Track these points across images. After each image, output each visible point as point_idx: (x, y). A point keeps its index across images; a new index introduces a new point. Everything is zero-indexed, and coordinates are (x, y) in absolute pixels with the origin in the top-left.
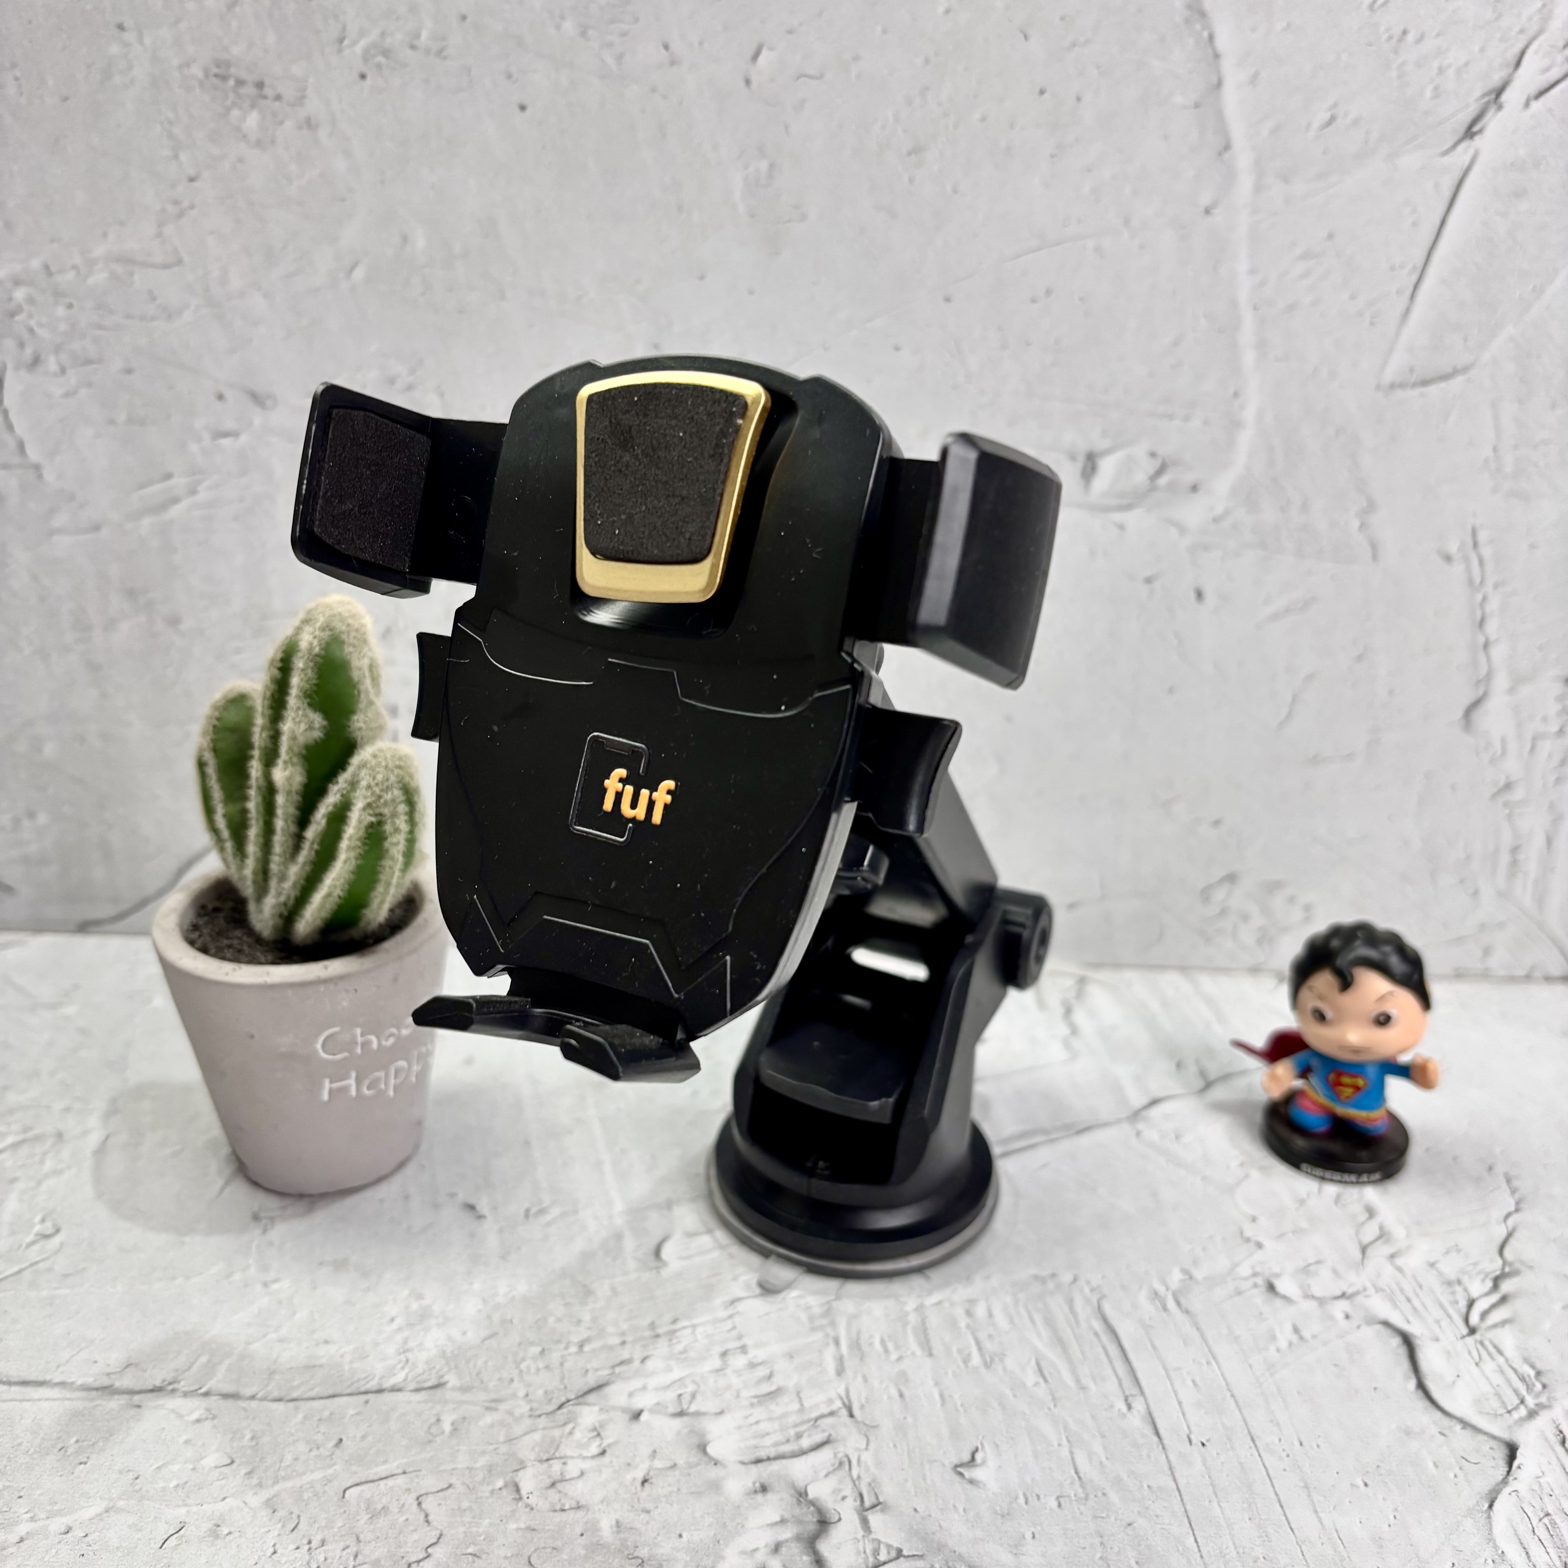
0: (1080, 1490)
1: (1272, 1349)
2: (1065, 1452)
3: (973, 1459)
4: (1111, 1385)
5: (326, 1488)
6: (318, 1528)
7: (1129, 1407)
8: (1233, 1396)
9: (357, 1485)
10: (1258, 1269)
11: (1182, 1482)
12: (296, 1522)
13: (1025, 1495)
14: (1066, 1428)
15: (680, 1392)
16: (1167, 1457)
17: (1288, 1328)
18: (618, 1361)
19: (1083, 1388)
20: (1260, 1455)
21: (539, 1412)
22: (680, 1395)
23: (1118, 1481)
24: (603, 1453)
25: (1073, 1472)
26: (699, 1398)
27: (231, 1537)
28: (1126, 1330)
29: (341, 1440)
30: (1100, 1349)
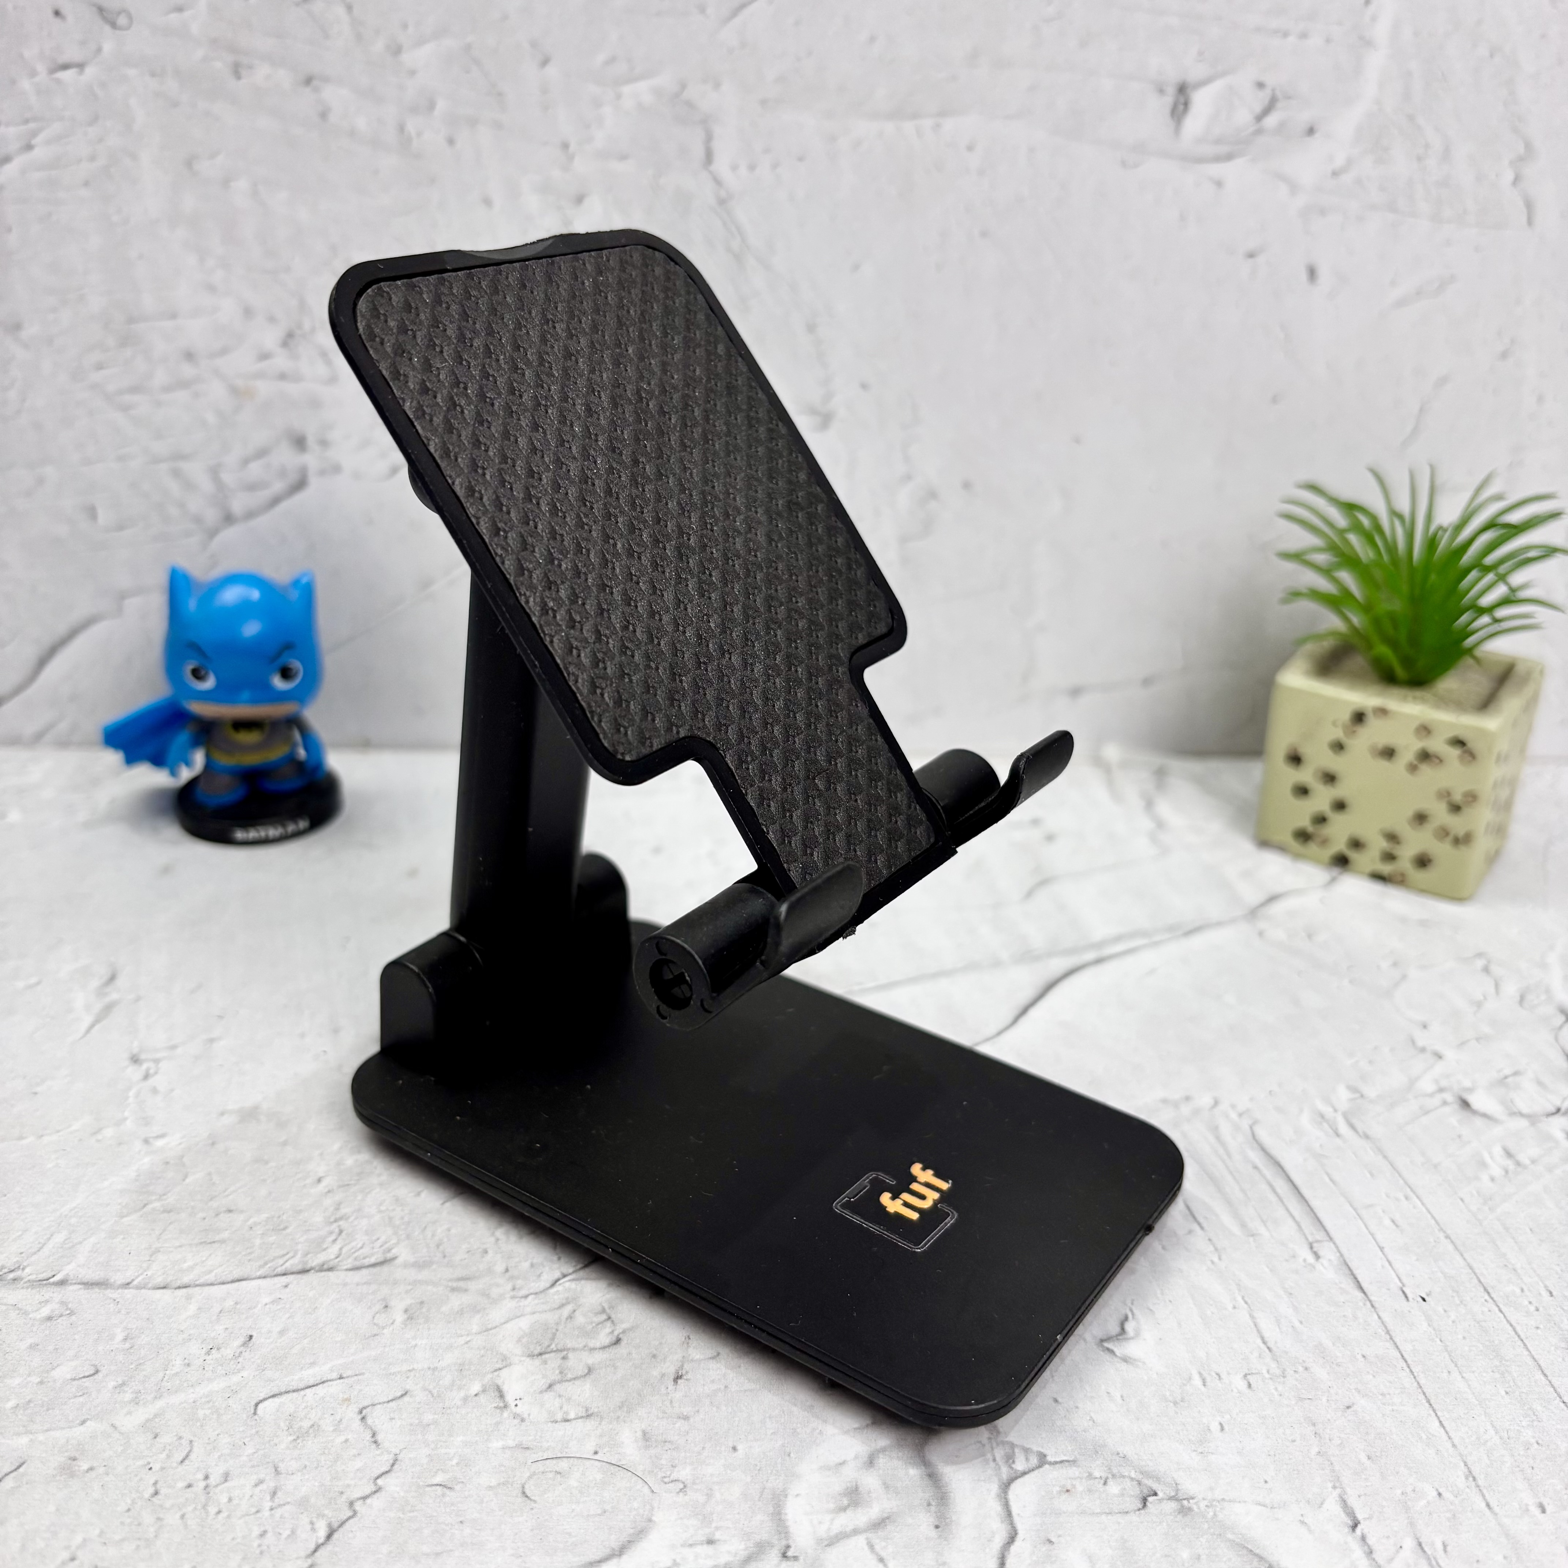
0: (1273, 1365)
1: (1485, 1178)
2: (1243, 1314)
3: (1123, 1330)
4: (1288, 1231)
5: (230, 1401)
6: (219, 1457)
7: (1317, 1256)
8: (1447, 1237)
9: (273, 1396)
10: (1443, 1084)
11: (1406, 1348)
12: (189, 1449)
13: (1200, 1374)
14: (1238, 1285)
16: (1379, 1317)
17: (1498, 1150)
19: (1252, 1235)
20: (1501, 1311)
21: (524, 1292)
23: (1320, 1350)
24: (618, 1341)
25: (1259, 1341)
27: (93, 1474)
28: (1291, 1160)
29: (251, 1337)
30: (1264, 1186)
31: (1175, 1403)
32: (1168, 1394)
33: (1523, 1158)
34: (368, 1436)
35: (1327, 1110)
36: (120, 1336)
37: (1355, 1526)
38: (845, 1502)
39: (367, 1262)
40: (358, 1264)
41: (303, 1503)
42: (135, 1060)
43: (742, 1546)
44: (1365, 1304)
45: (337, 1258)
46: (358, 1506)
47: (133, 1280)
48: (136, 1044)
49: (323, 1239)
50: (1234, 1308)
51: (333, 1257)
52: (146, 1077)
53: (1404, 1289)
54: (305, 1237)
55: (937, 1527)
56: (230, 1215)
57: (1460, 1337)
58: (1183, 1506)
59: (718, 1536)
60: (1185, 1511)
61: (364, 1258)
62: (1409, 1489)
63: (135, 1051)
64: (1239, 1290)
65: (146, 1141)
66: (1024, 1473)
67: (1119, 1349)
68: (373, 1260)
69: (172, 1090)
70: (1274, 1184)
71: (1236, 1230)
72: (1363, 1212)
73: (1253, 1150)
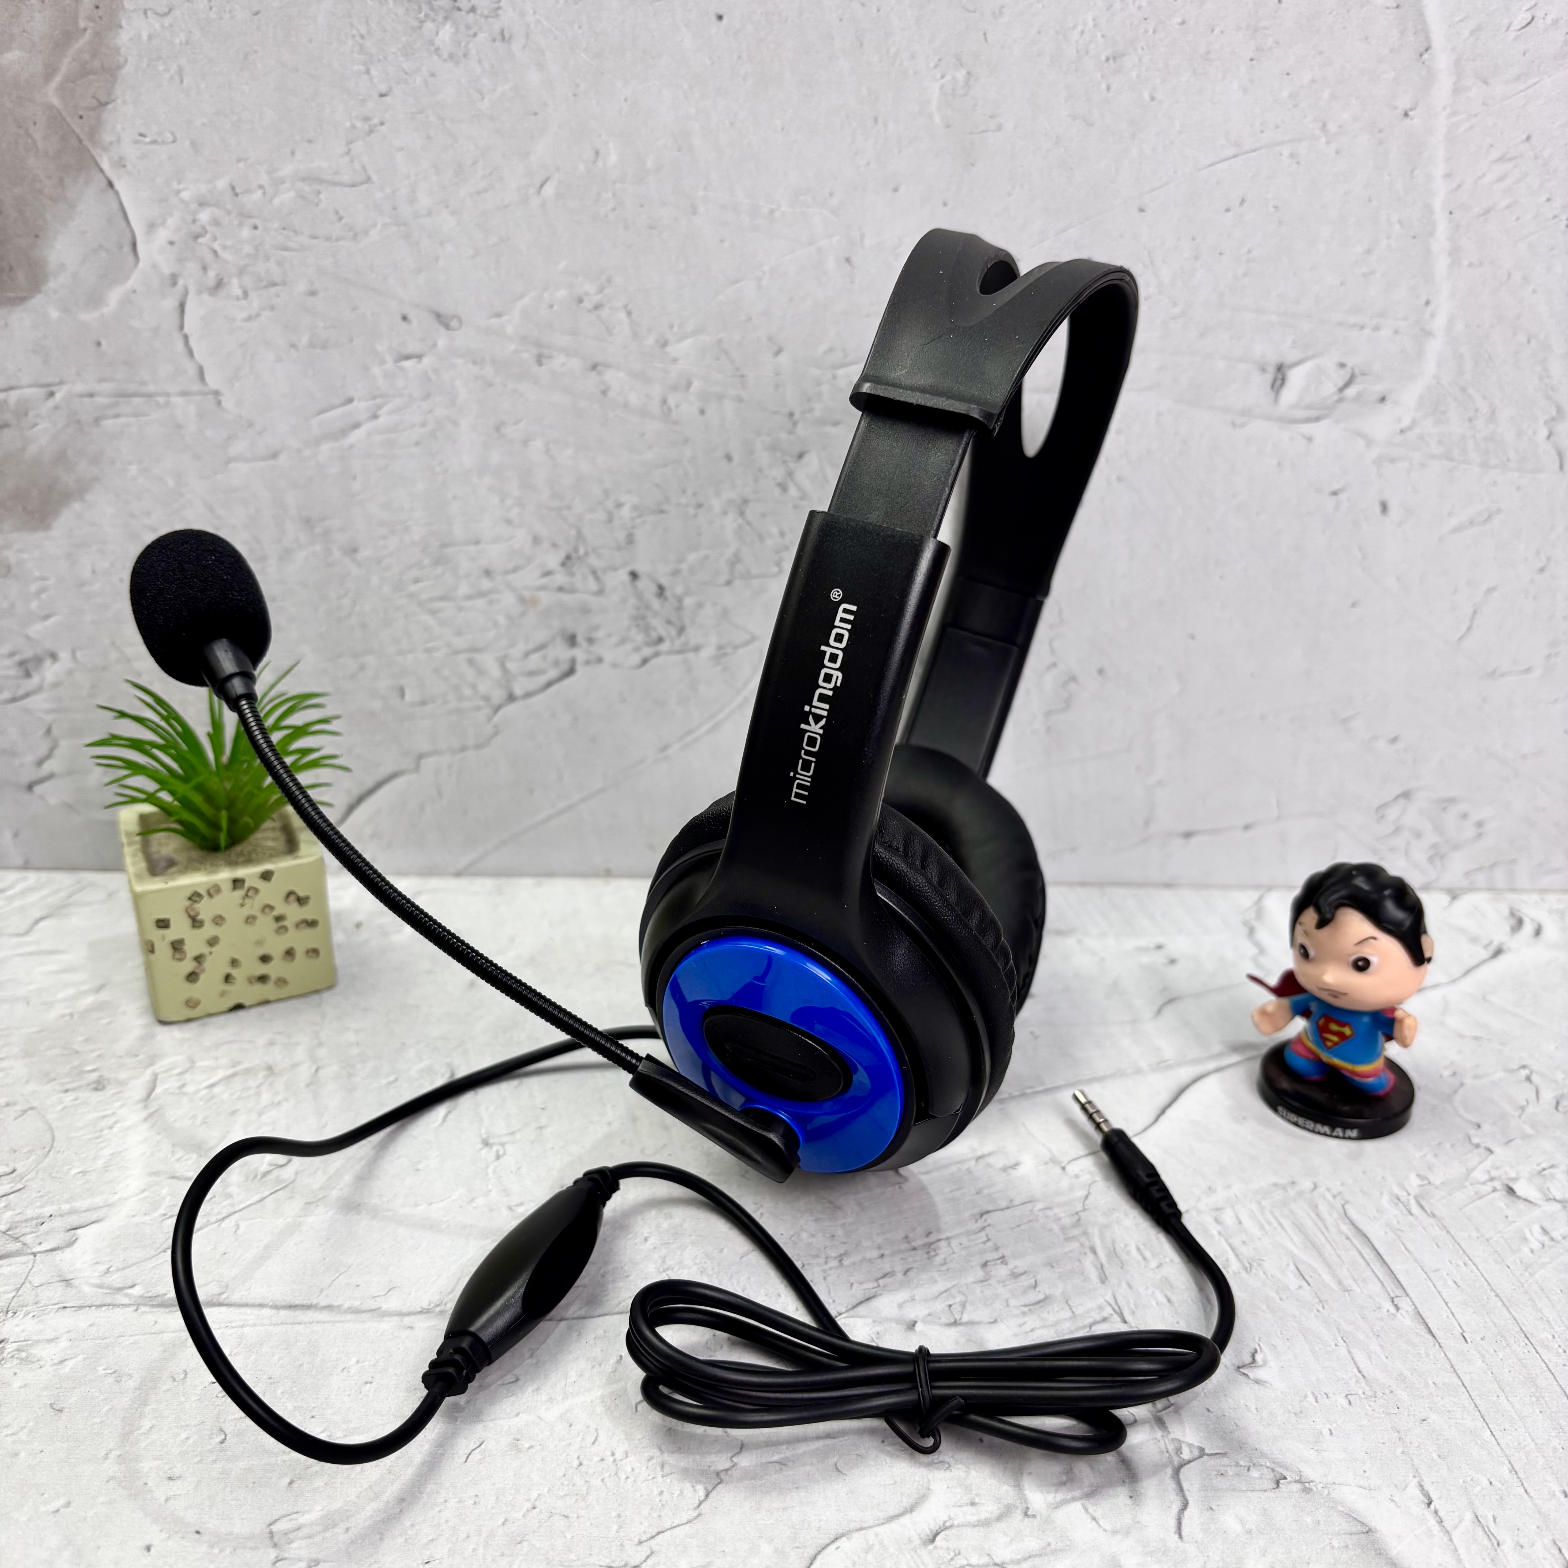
0: (1367, 1388)
1: (1526, 1250)
2: (1343, 1351)
3: (1254, 1359)
4: (1374, 1287)
5: (617, 1402)
6: (619, 1440)
7: (1398, 1308)
8: (1497, 1295)
10: (1494, 1173)
11: (1466, 1379)
12: (595, 1435)
13: (1313, 1394)
14: (1338, 1329)
15: (950, 1303)
16: (1445, 1355)
17: (1536, 1228)
18: (880, 1276)
19: (1347, 1290)
20: (1537, 1353)
22: (950, 1306)
23: (1401, 1378)
25: (1355, 1371)
26: (969, 1307)
27: (533, 1450)
28: (1375, 1232)
30: (1355, 1253)
31: (1296, 1414)
32: (1290, 1407)
33: (1556, 1235)
35: (1403, 1194)
36: (527, 1355)
37: (1429, 1504)
38: (1066, 1478)
41: (685, 1472)
42: (486, 1143)
43: (996, 1508)
44: (1434, 1345)
46: (722, 1475)
48: (483, 1131)
50: (1336, 1345)
52: (498, 1157)
53: (1464, 1334)
55: (1131, 1497)
57: (1507, 1371)
58: (1305, 1487)
59: (977, 1500)
60: (1307, 1490)
62: (1469, 1479)
63: (484, 1136)
64: (1339, 1332)
65: (510, 1208)
66: (1189, 1462)
67: (1252, 1373)
69: (519, 1168)
70: (1363, 1252)
71: (1334, 1286)
72: (1432, 1275)
73: (1345, 1223)
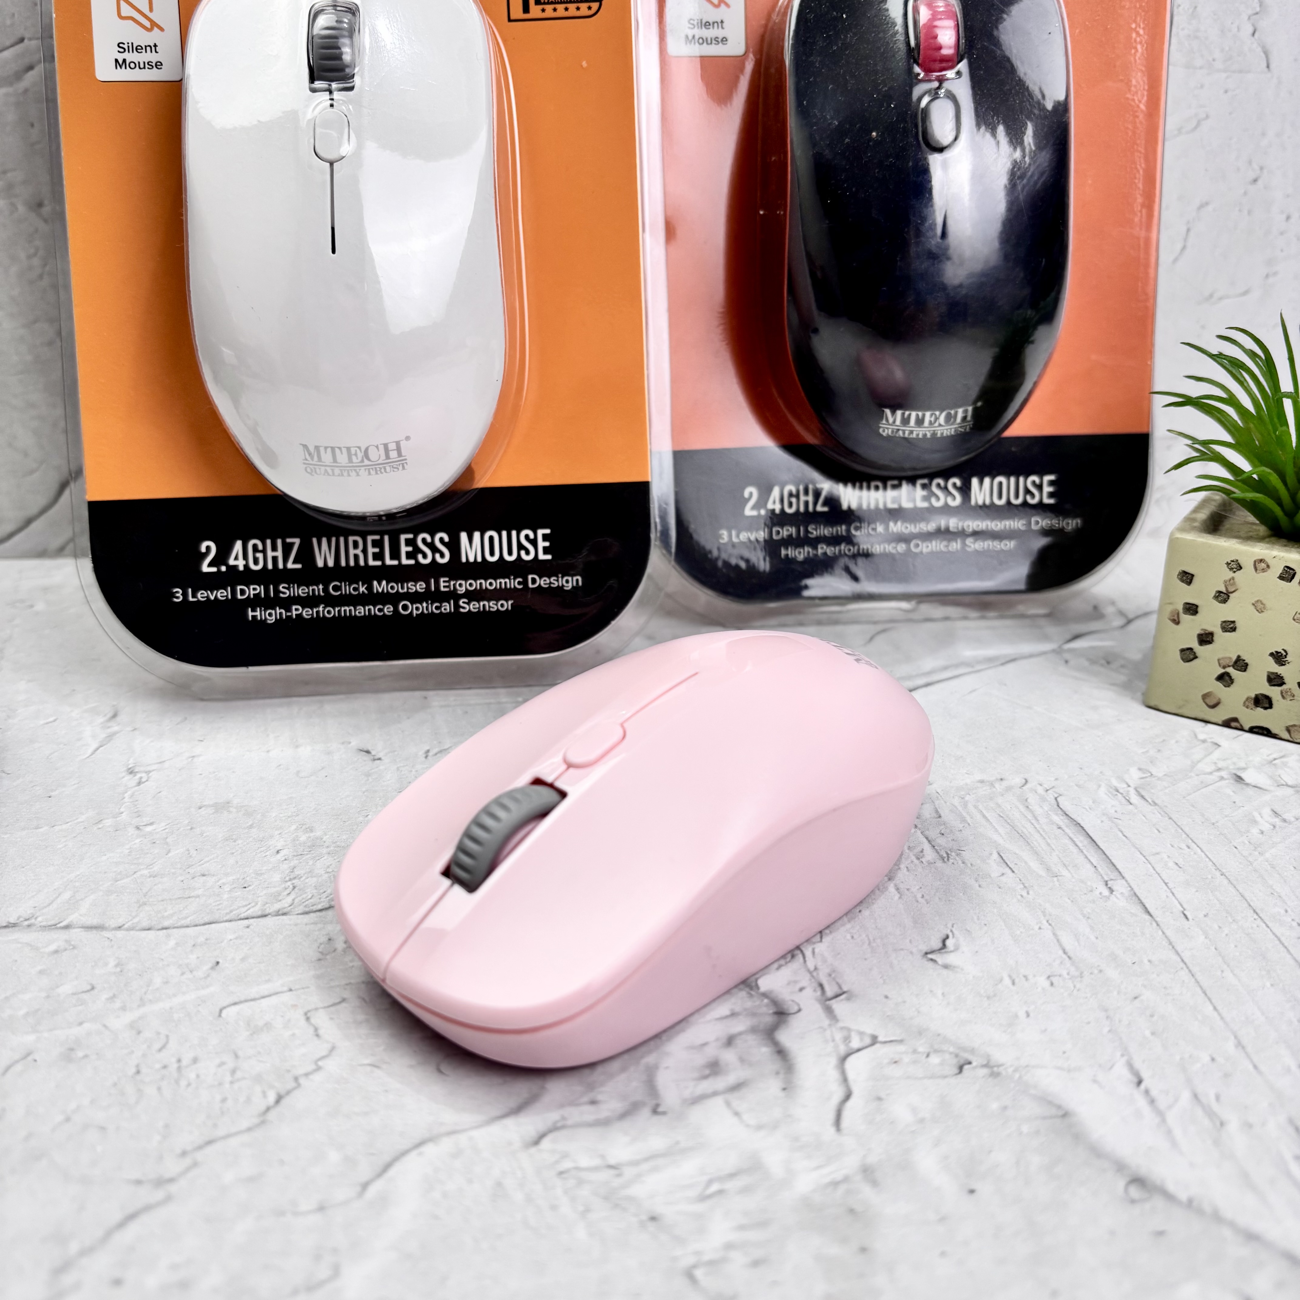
31: (988, 998)
32: (982, 991)
33: (1289, 817)
34: (311, 1031)
35: (1122, 786)
36: (112, 963)
37: (1139, 1083)
38: (707, 1072)
39: (315, 908)
40: (307, 909)
41: (258, 1078)
42: (131, 772)
43: (621, 1106)
44: (1151, 924)
45: (291, 906)
46: (302, 1081)
47: (124, 925)
48: (131, 761)
49: (279, 894)
50: (1040, 928)
51: (287, 905)
52: (139, 783)
53: (1185, 912)
54: (264, 892)
55: (784, 1089)
56: (204, 878)
57: (1232, 945)
58: (993, 1072)
59: (600, 1099)
61: (313, 906)
62: (1186, 1056)
63: (131, 766)
64: (1045, 916)
65: (138, 828)
66: (859, 1050)
67: (941, 959)
68: (320, 907)
69: (161, 791)
70: (1075, 839)
71: (1042, 873)
72: (1151, 859)
73: (1057, 814)
